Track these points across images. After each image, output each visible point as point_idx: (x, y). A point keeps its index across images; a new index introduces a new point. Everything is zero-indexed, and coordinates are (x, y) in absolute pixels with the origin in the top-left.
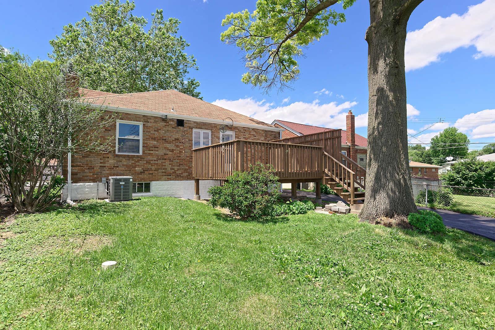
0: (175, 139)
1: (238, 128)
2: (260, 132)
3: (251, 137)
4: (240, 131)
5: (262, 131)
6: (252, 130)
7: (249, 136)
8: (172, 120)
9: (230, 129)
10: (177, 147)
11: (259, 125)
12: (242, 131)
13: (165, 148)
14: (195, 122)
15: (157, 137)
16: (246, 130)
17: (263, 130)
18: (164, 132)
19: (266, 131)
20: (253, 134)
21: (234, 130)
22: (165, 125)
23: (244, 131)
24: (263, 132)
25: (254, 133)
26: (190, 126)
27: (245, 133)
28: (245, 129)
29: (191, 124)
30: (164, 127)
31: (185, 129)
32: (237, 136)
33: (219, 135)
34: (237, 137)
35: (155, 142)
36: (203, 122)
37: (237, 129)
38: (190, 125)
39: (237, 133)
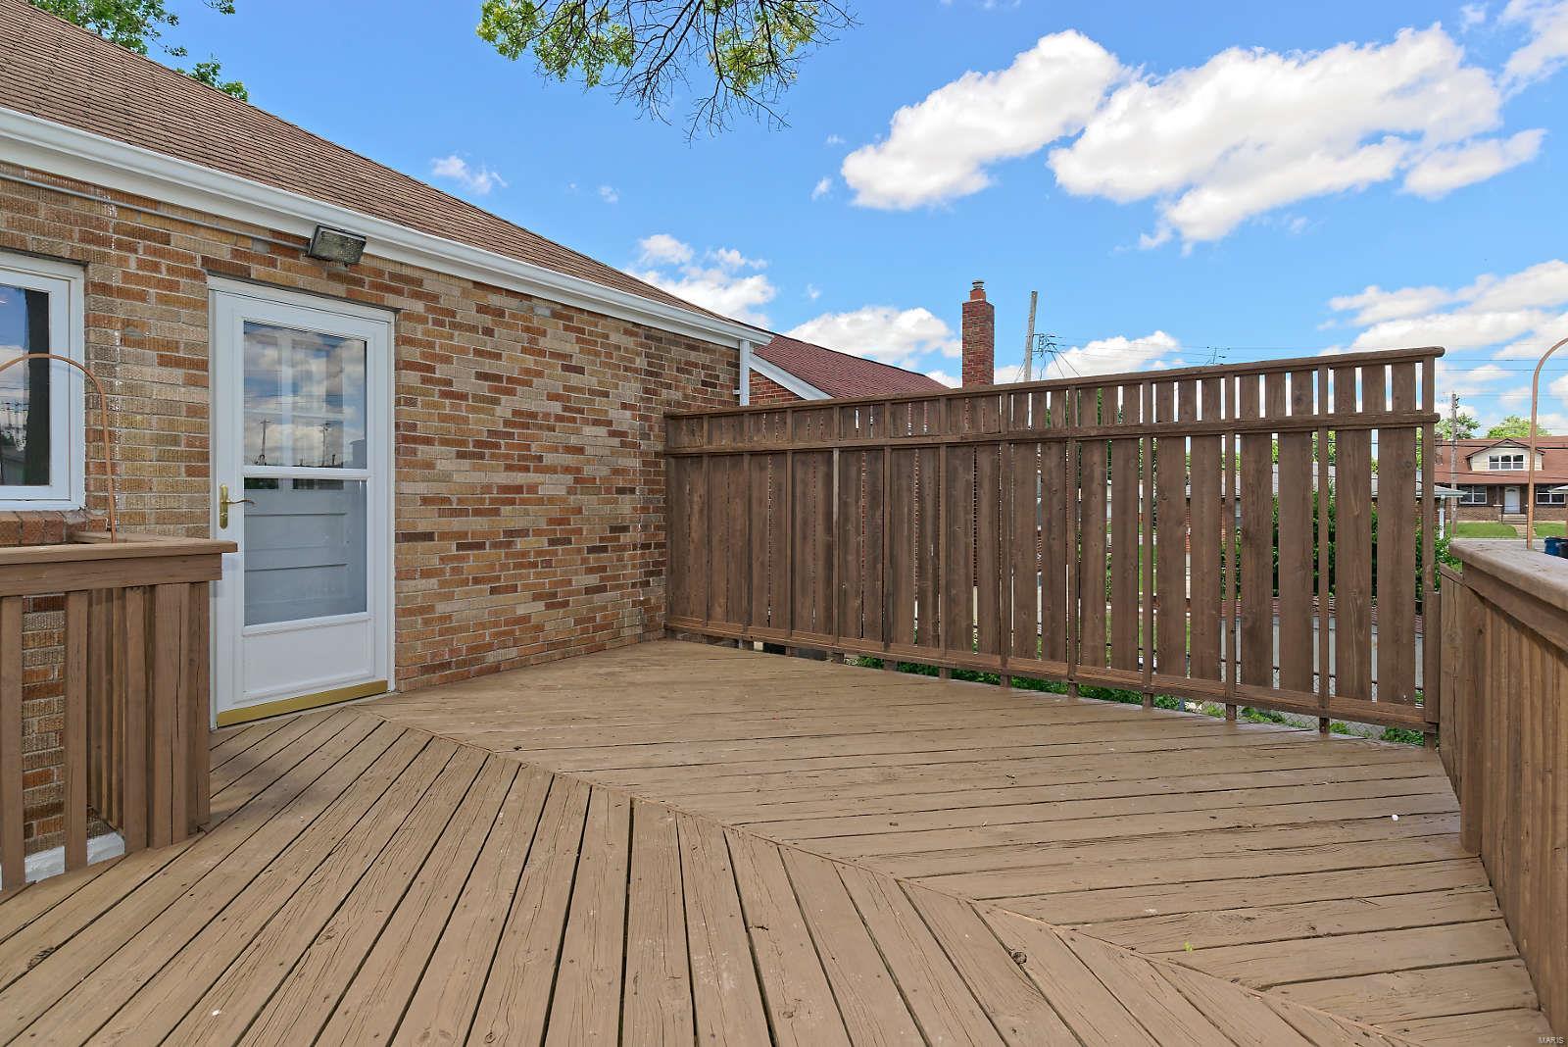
1: (429, 286)
2: (615, 338)
3: (540, 374)
4: (444, 316)
5: (627, 332)
6: (555, 315)
7: (530, 361)
9: (340, 289)
12: (468, 313)
16: (499, 313)
17: (632, 329)
19: (651, 335)
20: (557, 347)
21: (391, 300)
23: (488, 320)
24: (629, 342)
25: (571, 347)
27: (489, 332)
28: (495, 300)
32: (414, 354)
33: (192, 335)
34: (411, 366)
37: (417, 296)
39: (419, 332)
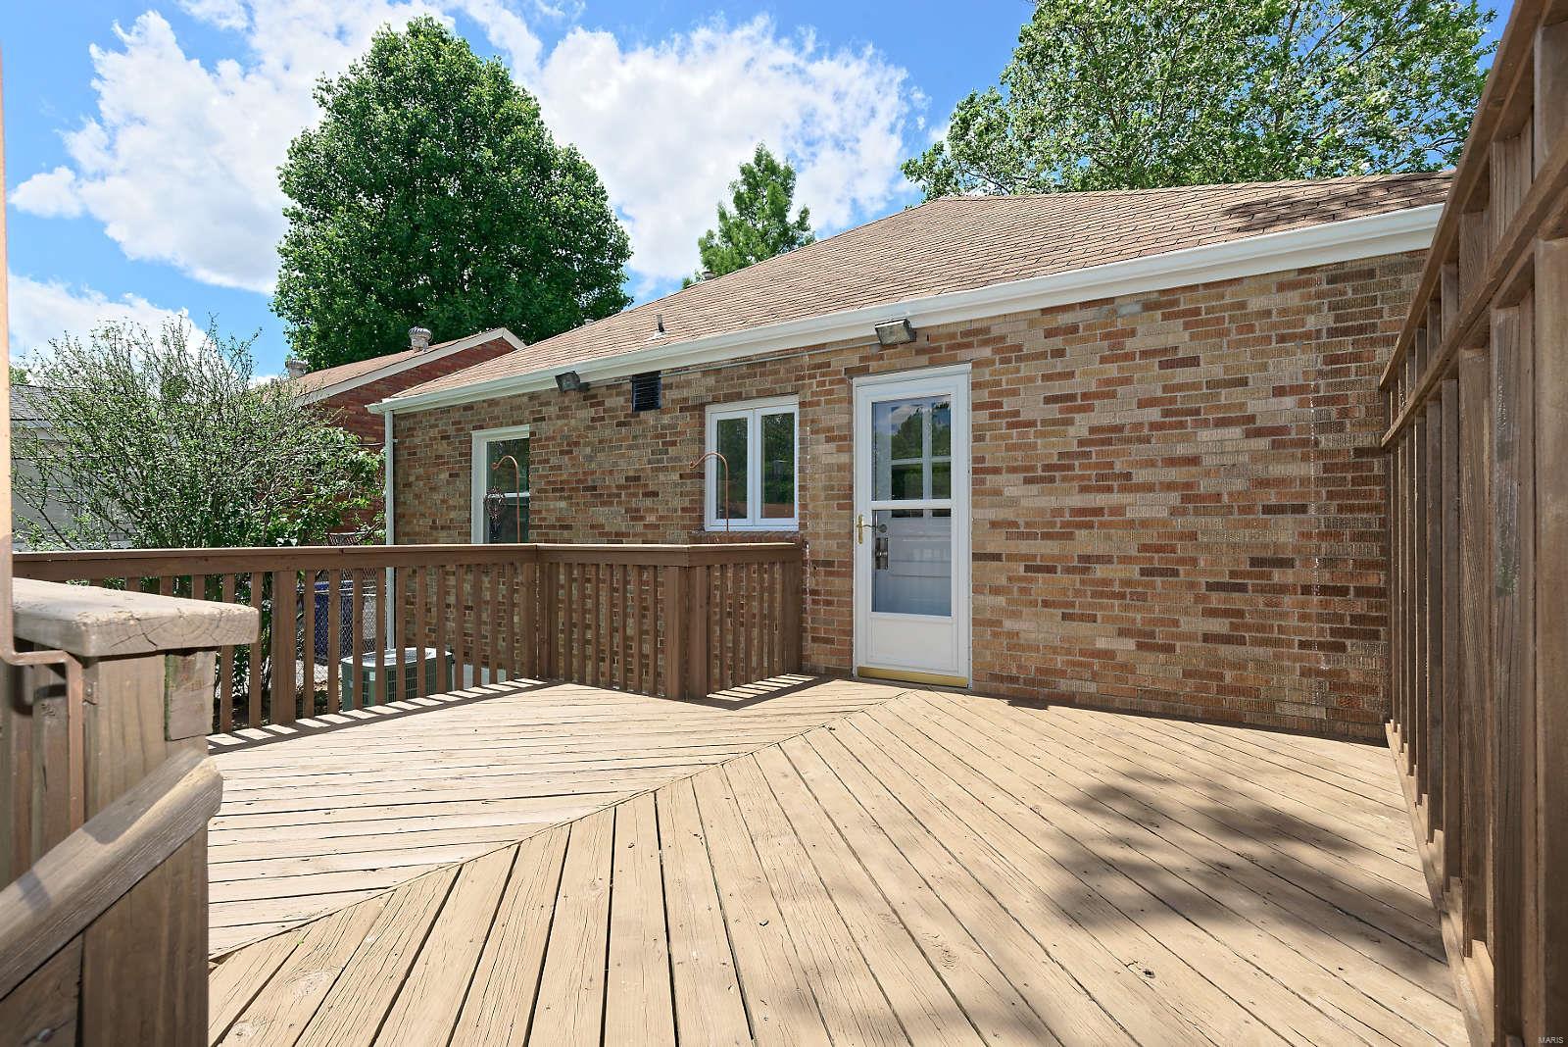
0: (627, 479)
1: (995, 332)
2: (1255, 304)
3: (1127, 381)
4: (1011, 353)
5: (1282, 287)
6: (1151, 307)
7: (1112, 370)
8: (614, 387)
9: (924, 359)
10: (633, 519)
11: (1271, 234)
12: (1037, 342)
13: (592, 527)
14: (709, 370)
15: (568, 482)
16: (1072, 330)
17: (1286, 283)
18: (588, 450)
19: (1339, 274)
20: (1152, 343)
21: (962, 354)
22: (593, 420)
23: (1058, 342)
25: (1176, 336)
26: (686, 400)
27: (1059, 353)
28: (1066, 319)
29: (688, 383)
30: (588, 428)
31: (666, 420)
32: (986, 395)
33: (845, 418)
34: (984, 406)
35: (563, 504)
36: (748, 358)
37: (985, 343)
38: (685, 393)
39: (989, 374)
